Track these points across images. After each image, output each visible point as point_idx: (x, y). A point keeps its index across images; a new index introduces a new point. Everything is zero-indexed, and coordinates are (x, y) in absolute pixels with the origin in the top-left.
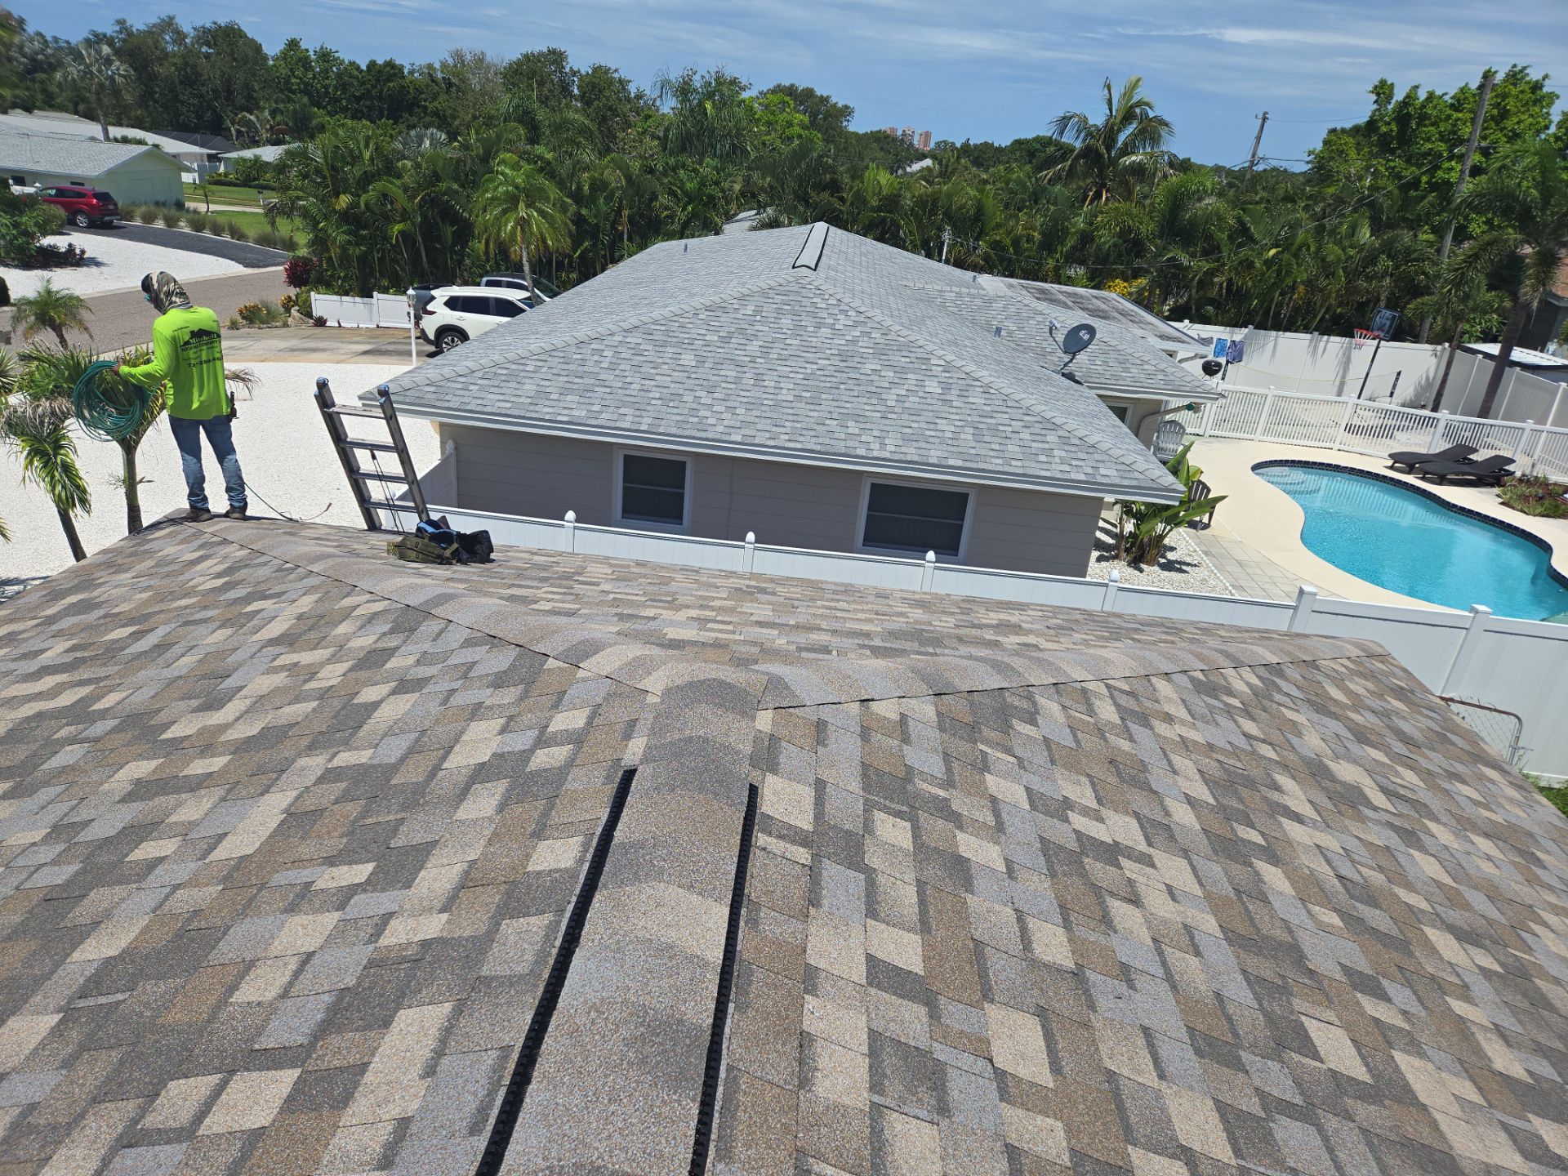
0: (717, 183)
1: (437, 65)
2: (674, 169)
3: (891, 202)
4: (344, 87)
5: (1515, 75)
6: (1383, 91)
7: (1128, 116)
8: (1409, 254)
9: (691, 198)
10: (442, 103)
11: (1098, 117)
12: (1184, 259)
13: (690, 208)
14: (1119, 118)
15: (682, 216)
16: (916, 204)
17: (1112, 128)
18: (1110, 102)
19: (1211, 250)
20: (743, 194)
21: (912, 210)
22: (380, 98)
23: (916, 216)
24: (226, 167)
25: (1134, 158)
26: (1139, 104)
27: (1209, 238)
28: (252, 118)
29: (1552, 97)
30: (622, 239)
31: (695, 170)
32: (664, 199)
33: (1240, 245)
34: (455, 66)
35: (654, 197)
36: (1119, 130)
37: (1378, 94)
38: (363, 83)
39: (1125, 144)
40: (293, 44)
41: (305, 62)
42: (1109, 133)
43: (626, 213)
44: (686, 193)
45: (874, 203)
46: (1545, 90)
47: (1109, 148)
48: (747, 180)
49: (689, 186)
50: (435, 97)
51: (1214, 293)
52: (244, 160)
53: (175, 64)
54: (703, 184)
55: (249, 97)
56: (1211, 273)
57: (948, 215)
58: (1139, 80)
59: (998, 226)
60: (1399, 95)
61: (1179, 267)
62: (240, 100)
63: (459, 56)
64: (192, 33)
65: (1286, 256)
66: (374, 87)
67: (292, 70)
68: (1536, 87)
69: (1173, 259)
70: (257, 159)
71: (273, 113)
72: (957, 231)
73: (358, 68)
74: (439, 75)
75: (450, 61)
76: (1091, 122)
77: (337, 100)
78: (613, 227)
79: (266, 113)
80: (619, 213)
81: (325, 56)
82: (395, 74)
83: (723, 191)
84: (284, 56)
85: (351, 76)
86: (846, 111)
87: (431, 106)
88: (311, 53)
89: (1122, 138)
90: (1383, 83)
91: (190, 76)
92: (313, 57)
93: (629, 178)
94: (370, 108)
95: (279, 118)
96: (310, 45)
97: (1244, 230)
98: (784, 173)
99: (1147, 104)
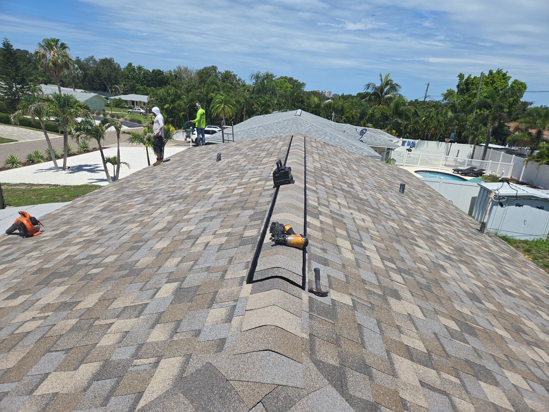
0: (270, 101)
1: (172, 71)
2: (258, 98)
3: (318, 106)
4: (145, 77)
5: (499, 71)
6: (461, 76)
7: (387, 84)
8: (463, 120)
9: (263, 105)
10: (175, 82)
11: (378, 84)
12: (400, 121)
13: (263, 108)
14: (384, 84)
15: (260, 109)
16: (325, 106)
17: (382, 87)
18: (381, 80)
19: (407, 118)
20: (277, 104)
21: (324, 108)
22: (156, 80)
23: (325, 109)
24: (110, 101)
25: (389, 95)
26: (390, 80)
27: (406, 115)
28: (117, 87)
29: (510, 78)
30: (243, 116)
31: (264, 98)
32: (256, 106)
33: (416, 117)
34: (178, 71)
35: (253, 105)
36: (385, 88)
37: (460, 77)
38: (151, 76)
39: (387, 92)
40: (130, 64)
41: (134, 70)
42: (381, 89)
43: (245, 109)
44: (261, 104)
45: (313, 106)
46: (507, 75)
47: (381, 93)
48: (278, 101)
49: (262, 102)
50: (172, 81)
51: (408, 130)
52: (116, 99)
53: (93, 70)
54: (266, 101)
55: (116, 80)
56: (407, 125)
57: (334, 109)
58: (389, 74)
59: (348, 112)
60: (466, 77)
61: (398, 123)
62: (113, 81)
63: (179, 68)
64: (99, 61)
65: (428, 120)
66: (154, 77)
67: (129, 73)
68: (504, 75)
69: (396, 121)
70: (120, 99)
71: (124, 85)
72: (336, 113)
73: (149, 71)
74: (173, 74)
75: (177, 69)
76: (376, 86)
77: (143, 81)
78: (241, 113)
79: (122, 85)
80: (243, 109)
81: (140, 68)
82: (161, 73)
83: (272, 103)
84: (127, 68)
85: (148, 74)
86: (303, 84)
87: (171, 83)
88: (136, 67)
89: (385, 90)
90: (461, 74)
91: (98, 74)
92: (136, 68)
93: (246, 100)
94: (153, 84)
95: (126, 87)
96: (135, 65)
97: (416, 113)
98: (288, 98)
99: (392, 80)
